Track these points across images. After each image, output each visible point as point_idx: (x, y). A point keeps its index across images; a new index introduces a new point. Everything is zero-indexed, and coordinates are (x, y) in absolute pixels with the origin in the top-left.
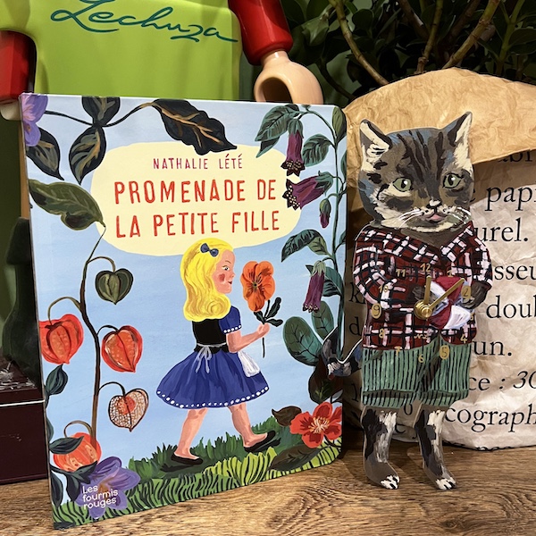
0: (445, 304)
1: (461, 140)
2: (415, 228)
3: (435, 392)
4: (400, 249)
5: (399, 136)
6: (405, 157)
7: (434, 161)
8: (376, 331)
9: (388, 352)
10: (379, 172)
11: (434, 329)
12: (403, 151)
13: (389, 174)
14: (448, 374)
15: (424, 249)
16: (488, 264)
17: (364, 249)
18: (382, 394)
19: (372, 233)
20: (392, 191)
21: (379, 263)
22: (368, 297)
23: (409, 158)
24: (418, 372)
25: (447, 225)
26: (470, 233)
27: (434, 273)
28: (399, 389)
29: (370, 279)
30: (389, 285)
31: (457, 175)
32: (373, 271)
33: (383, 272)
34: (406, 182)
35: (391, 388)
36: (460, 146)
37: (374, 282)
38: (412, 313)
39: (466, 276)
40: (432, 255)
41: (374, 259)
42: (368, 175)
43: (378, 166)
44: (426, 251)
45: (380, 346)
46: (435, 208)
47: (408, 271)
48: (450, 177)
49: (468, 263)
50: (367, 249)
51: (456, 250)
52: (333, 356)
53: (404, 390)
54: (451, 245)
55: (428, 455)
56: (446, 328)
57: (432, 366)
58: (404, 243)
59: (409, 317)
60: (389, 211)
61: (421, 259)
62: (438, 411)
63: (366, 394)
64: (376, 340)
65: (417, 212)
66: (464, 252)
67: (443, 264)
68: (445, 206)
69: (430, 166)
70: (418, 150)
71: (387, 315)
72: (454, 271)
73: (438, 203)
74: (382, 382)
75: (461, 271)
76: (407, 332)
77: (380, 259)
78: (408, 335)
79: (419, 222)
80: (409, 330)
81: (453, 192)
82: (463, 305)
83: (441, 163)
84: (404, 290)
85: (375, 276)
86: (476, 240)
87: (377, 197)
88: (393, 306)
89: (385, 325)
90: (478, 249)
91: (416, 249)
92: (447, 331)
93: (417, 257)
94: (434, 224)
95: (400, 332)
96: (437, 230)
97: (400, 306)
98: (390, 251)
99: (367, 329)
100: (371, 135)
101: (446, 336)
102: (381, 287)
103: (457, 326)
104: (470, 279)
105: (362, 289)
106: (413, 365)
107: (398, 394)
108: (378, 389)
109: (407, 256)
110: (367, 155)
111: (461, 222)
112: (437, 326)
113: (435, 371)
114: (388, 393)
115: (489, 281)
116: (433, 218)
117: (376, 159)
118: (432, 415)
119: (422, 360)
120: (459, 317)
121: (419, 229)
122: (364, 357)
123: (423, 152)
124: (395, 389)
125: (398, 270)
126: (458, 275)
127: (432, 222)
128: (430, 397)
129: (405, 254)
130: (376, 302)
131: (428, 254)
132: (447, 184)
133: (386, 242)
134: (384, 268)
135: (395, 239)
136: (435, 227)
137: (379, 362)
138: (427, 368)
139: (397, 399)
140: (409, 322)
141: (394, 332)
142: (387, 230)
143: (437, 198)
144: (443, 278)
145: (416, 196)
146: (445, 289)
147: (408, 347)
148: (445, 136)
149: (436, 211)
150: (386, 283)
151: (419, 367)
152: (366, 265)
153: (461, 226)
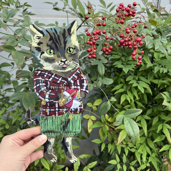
2: (57, 70)
3: (68, 131)
6: (50, 40)
10: (40, 47)
20: (46, 55)
23: (52, 41)
34: (51, 51)
35: (52, 130)
42: (35, 48)
60: (45, 63)
68: (68, 61)
69: (61, 44)
74: (48, 127)
90: (82, 79)
97: (53, 100)
117: (38, 41)
123: (57, 38)
124: (53, 130)
137: (46, 121)
138: (65, 122)
143: (65, 58)
148: (66, 30)
153: (75, 70)
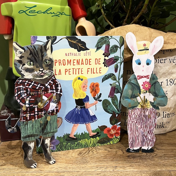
0: (48, 102)
1: (48, 48)
4: (31, 86)
5: (27, 47)
7: (40, 55)
8: (25, 115)
9: (30, 121)
11: (45, 111)
12: (29, 52)
13: (25, 60)
14: (50, 125)
15: (39, 85)
16: (60, 88)
17: (18, 87)
18: (29, 136)
19: (21, 81)
21: (24, 91)
22: (21, 104)
24: (40, 127)
25: (46, 76)
26: (54, 78)
27: (44, 93)
28: (34, 134)
29: (21, 97)
30: (28, 99)
31: (48, 60)
32: (22, 94)
33: (26, 94)
36: (48, 50)
37: (23, 98)
38: (37, 107)
39: (54, 93)
40: (42, 87)
41: (22, 90)
43: (21, 57)
44: (40, 86)
45: (27, 120)
46: (42, 71)
47: (35, 93)
48: (46, 61)
49: (54, 89)
50: (19, 87)
51: (50, 84)
52: (9, 126)
53: (36, 133)
54: (48, 83)
55: (46, 154)
56: (49, 110)
57: (45, 124)
58: (33, 84)
59: (36, 109)
61: (39, 88)
62: (48, 138)
63: (23, 137)
64: (25, 118)
65: (36, 73)
66: (52, 85)
67: (46, 89)
70: (34, 52)
71: (28, 109)
72: (50, 91)
73: (43, 69)
75: (52, 91)
76: (36, 114)
77: (24, 90)
78: (36, 115)
79: (37, 76)
80: (36, 113)
81: (47, 65)
82: (53, 102)
83: (42, 56)
84: (34, 99)
85: (23, 96)
86: (56, 80)
87: (22, 68)
88: (30, 106)
89: (28, 112)
91: (37, 85)
92: (49, 111)
93: (37, 88)
94: (42, 76)
95: (33, 114)
96: (43, 78)
98: (28, 87)
99: (21, 115)
100: (17, 47)
101: (49, 113)
102: (26, 99)
103: (52, 109)
104: (55, 93)
105: (19, 101)
106: (39, 125)
107: (34, 135)
108: (27, 135)
109: (34, 88)
110: (16, 54)
111: (51, 75)
112: (45, 110)
113: (46, 125)
114: (31, 136)
115: (61, 93)
116: (41, 74)
118: (46, 140)
119: (42, 122)
120: (53, 106)
121: (37, 78)
122: (21, 125)
125: (31, 93)
126: (51, 93)
127: (41, 75)
128: (45, 134)
129: (33, 87)
130: (24, 105)
131: (41, 87)
132: (45, 63)
133: (26, 84)
134: (26, 93)
135: (29, 82)
136: (42, 77)
139: (34, 137)
140: (36, 110)
141: (31, 114)
142: (26, 79)
144: (47, 94)
145: (35, 68)
146: (48, 98)
147: (36, 119)
149: (42, 72)
150: (27, 98)
151: (41, 125)
152: (19, 92)
